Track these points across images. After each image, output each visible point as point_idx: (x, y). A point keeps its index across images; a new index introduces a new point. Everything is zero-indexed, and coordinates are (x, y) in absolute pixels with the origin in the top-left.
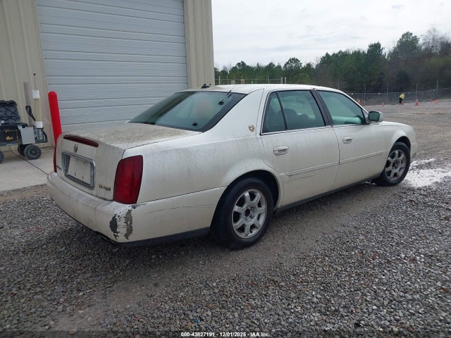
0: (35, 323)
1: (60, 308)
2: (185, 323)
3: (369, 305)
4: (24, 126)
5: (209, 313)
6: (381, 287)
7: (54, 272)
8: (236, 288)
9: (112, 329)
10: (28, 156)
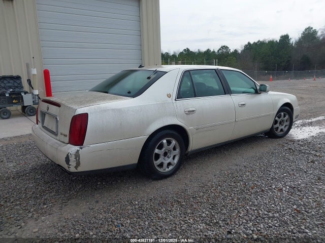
0: (12, 224)
1: (30, 215)
2: (111, 227)
3: (241, 219)
4: (26, 93)
5: (129, 221)
6: (253, 208)
7: (30, 192)
8: (151, 205)
9: (61, 230)
10: (28, 114)
